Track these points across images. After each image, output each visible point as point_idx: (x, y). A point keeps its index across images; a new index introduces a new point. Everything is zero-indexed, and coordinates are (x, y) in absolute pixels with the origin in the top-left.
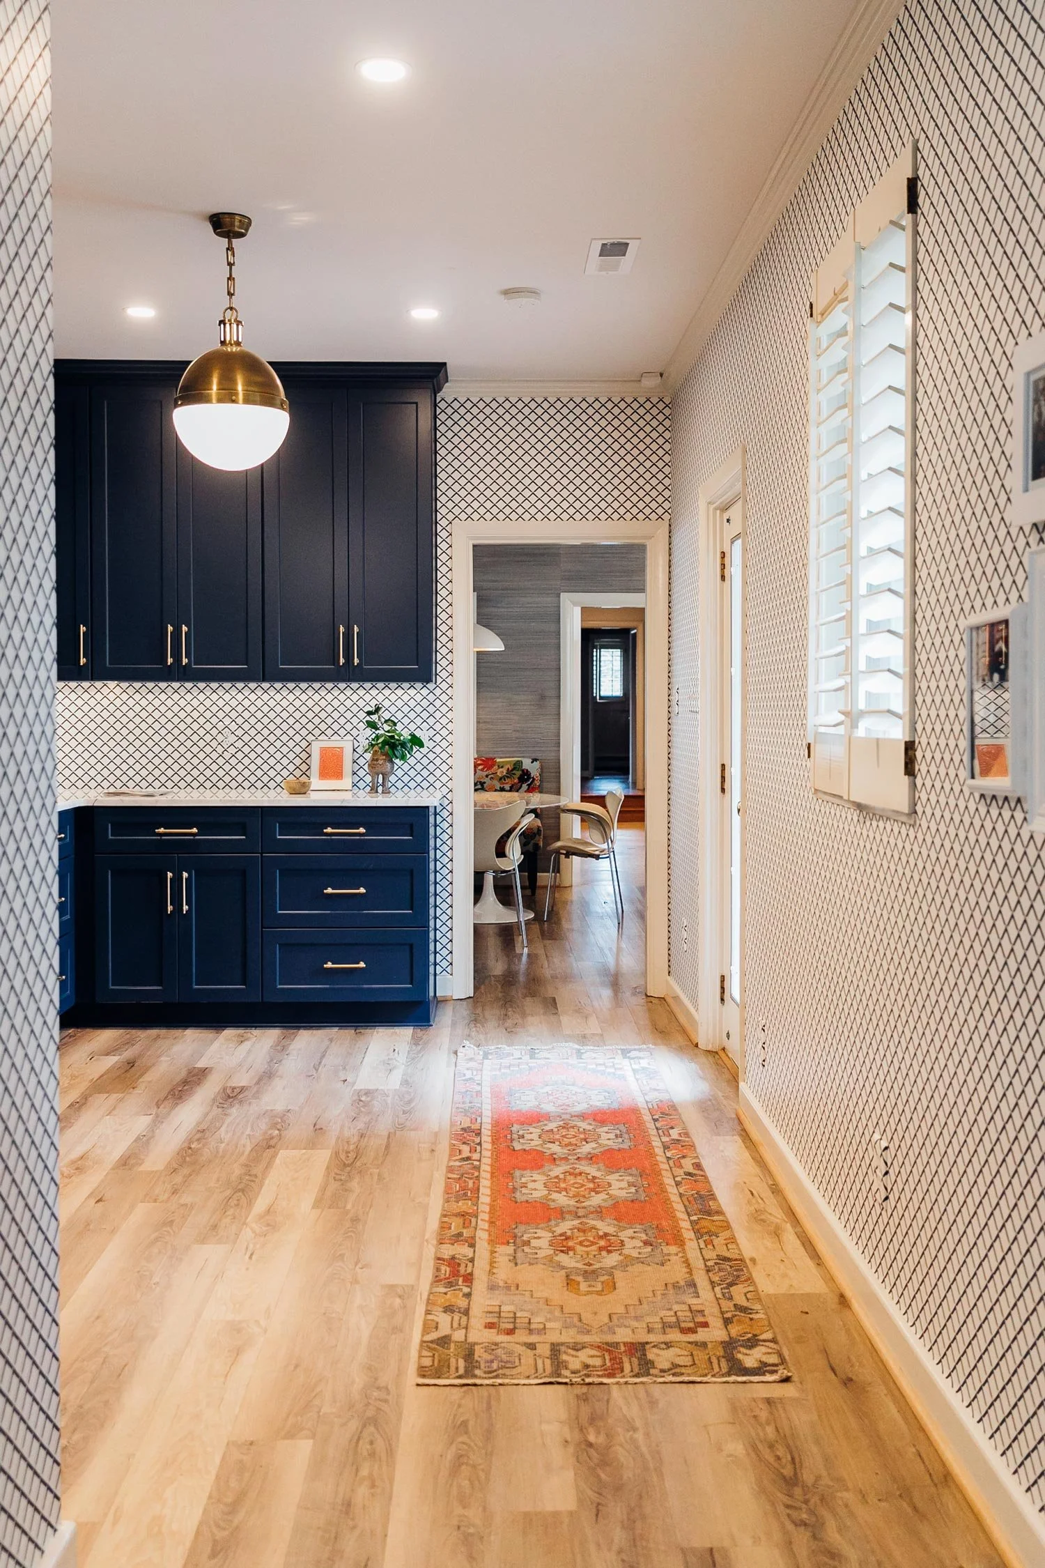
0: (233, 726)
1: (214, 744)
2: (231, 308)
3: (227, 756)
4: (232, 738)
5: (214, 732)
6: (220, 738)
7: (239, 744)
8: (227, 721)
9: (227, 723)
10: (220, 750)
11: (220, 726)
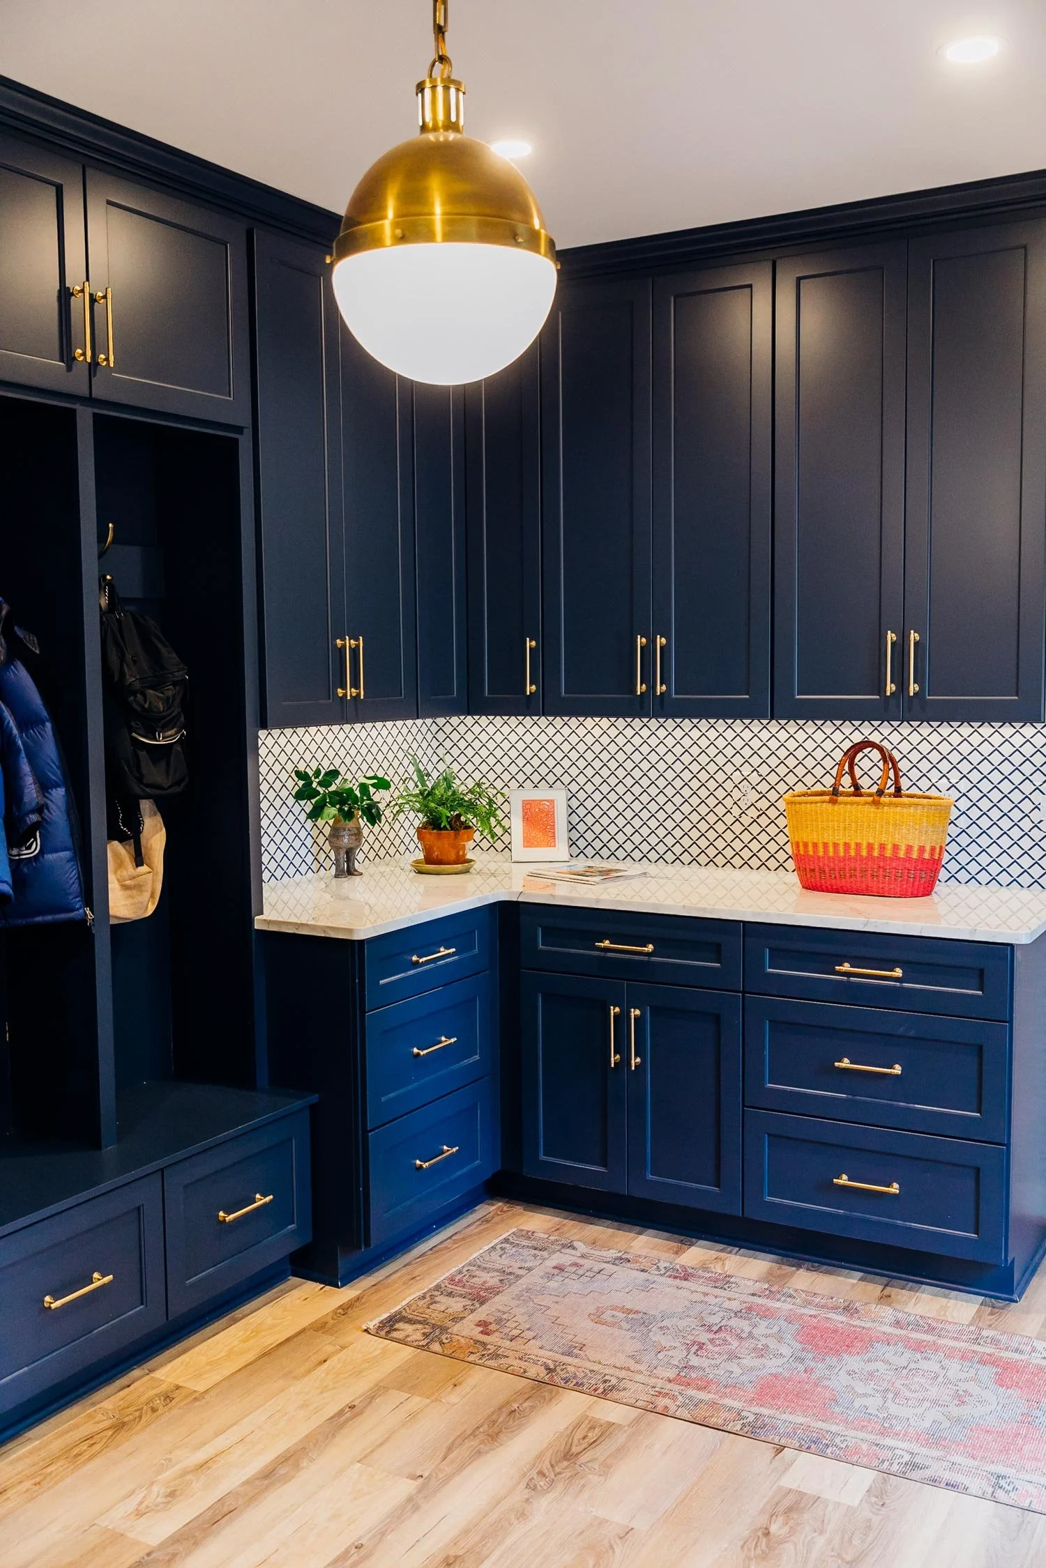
0: (754, 778)
1: (728, 802)
2: (442, 59)
3: (746, 820)
4: (753, 796)
5: (729, 785)
6: (736, 794)
7: (763, 804)
8: (746, 770)
9: (746, 774)
10: (736, 811)
11: (737, 777)
